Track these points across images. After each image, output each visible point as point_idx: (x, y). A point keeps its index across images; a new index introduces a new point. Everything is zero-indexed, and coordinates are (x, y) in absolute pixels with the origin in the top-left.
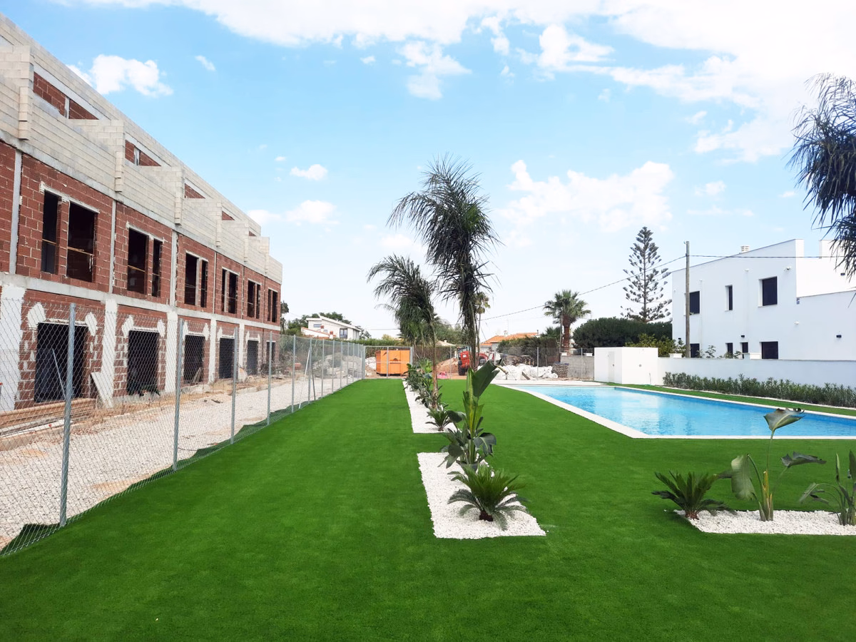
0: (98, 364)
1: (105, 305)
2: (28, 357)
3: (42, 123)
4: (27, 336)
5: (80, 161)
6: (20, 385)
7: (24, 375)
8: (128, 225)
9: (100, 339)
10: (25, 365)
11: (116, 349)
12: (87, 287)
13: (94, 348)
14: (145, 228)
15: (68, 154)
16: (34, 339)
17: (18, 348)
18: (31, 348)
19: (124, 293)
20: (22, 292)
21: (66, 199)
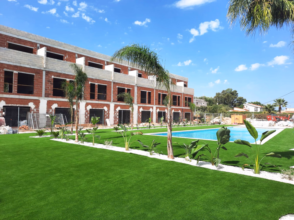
0: (108, 117)
1: (110, 105)
2: (87, 115)
3: (89, 70)
4: (87, 111)
5: (101, 76)
6: (85, 121)
7: (86, 119)
8: (117, 87)
9: (109, 112)
10: (87, 117)
11: (114, 114)
12: (104, 101)
13: (107, 114)
14: (124, 87)
15: (97, 75)
16: (89, 112)
17: (84, 114)
18: (88, 113)
19: (116, 102)
20: (85, 103)
21: (96, 84)
